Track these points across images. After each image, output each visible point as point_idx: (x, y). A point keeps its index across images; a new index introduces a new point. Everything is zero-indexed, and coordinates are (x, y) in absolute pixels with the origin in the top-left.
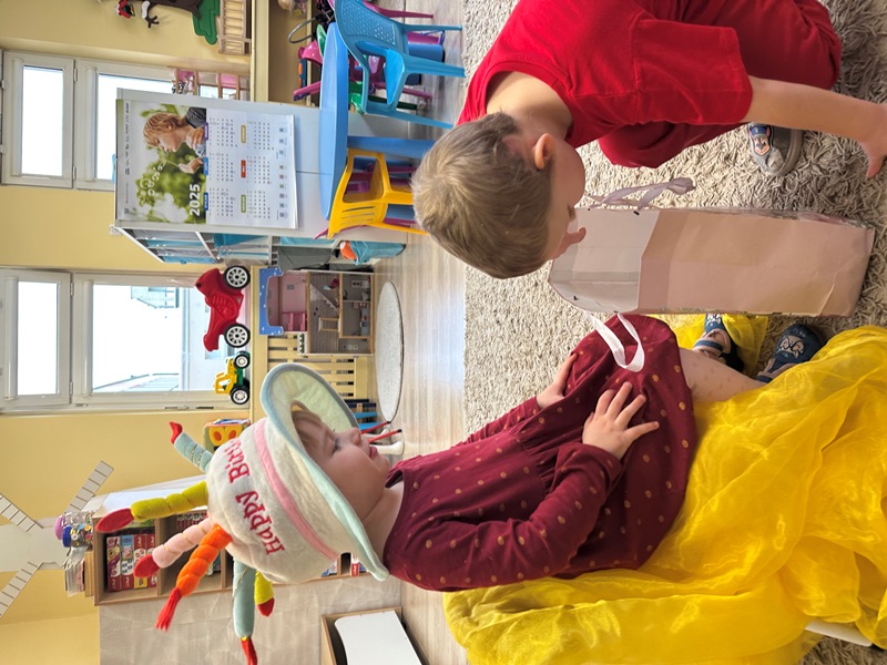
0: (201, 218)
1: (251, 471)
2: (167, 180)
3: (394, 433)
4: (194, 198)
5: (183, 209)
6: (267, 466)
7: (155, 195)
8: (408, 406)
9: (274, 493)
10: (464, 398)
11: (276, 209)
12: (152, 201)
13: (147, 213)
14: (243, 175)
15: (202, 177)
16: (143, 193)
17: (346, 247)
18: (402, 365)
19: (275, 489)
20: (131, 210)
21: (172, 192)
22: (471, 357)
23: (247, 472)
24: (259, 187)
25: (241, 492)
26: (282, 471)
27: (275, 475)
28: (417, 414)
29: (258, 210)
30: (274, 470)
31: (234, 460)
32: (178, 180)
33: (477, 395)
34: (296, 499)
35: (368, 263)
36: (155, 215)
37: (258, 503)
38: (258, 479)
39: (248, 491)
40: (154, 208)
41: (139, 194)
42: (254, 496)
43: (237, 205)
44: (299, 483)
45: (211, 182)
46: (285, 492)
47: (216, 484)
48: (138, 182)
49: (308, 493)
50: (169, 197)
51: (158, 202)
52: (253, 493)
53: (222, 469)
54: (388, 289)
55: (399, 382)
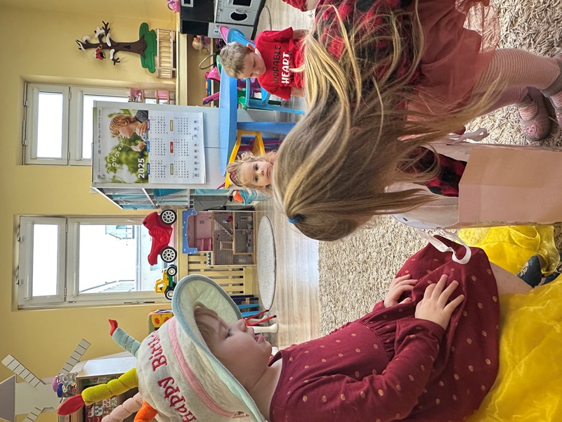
0: (145, 179)
1: (168, 361)
2: (124, 156)
3: (272, 318)
4: (141, 167)
5: (134, 174)
6: (179, 357)
7: (117, 166)
8: (280, 299)
9: (185, 378)
10: (319, 294)
11: (192, 172)
12: (114, 170)
13: (112, 177)
14: (172, 151)
15: (146, 153)
16: (109, 165)
17: (237, 194)
18: (275, 272)
19: (186, 375)
20: (102, 176)
21: (127, 164)
22: (322, 265)
23: (165, 362)
24: (182, 158)
25: (161, 379)
26: (191, 361)
27: (186, 365)
28: (286, 304)
29: (181, 173)
30: (184, 360)
31: (155, 353)
32: (131, 156)
33: (328, 291)
34: (202, 382)
35: (251, 204)
36: (116, 179)
37: (175, 386)
38: (173, 368)
39: (166, 377)
40: (116, 174)
41: (106, 166)
42: (171, 381)
43: (168, 170)
44: (204, 370)
45: (152, 157)
46: (193, 377)
47: (143, 372)
48: (106, 158)
49: (210, 377)
50: (125, 167)
51: (118, 170)
52: (171, 378)
53: (147, 360)
54: (264, 221)
55: (273, 283)
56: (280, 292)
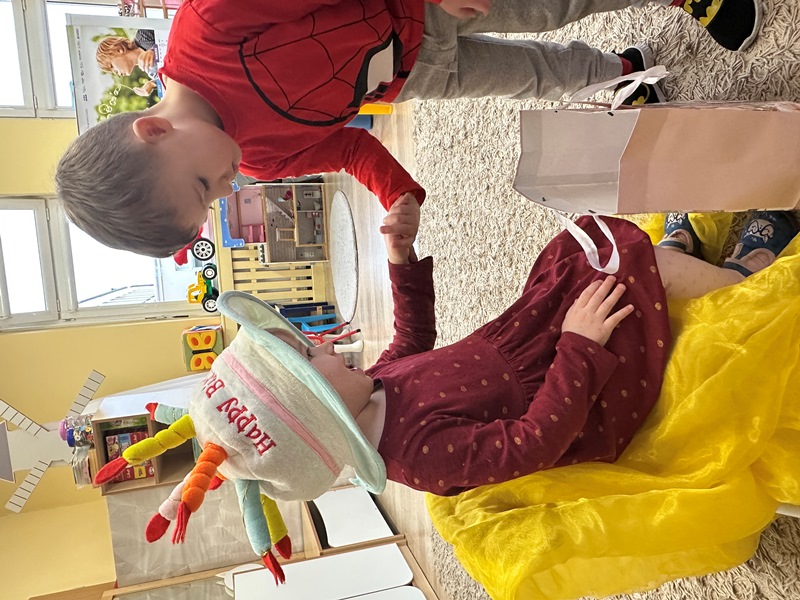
2: (124, 104)
3: (354, 332)
6: (239, 371)
8: (365, 308)
18: (357, 270)
23: (222, 385)
28: (374, 315)
32: (135, 103)
37: (240, 406)
39: (227, 400)
42: (235, 402)
48: (97, 108)
52: (234, 399)
54: (339, 199)
55: (355, 286)
56: (365, 299)
